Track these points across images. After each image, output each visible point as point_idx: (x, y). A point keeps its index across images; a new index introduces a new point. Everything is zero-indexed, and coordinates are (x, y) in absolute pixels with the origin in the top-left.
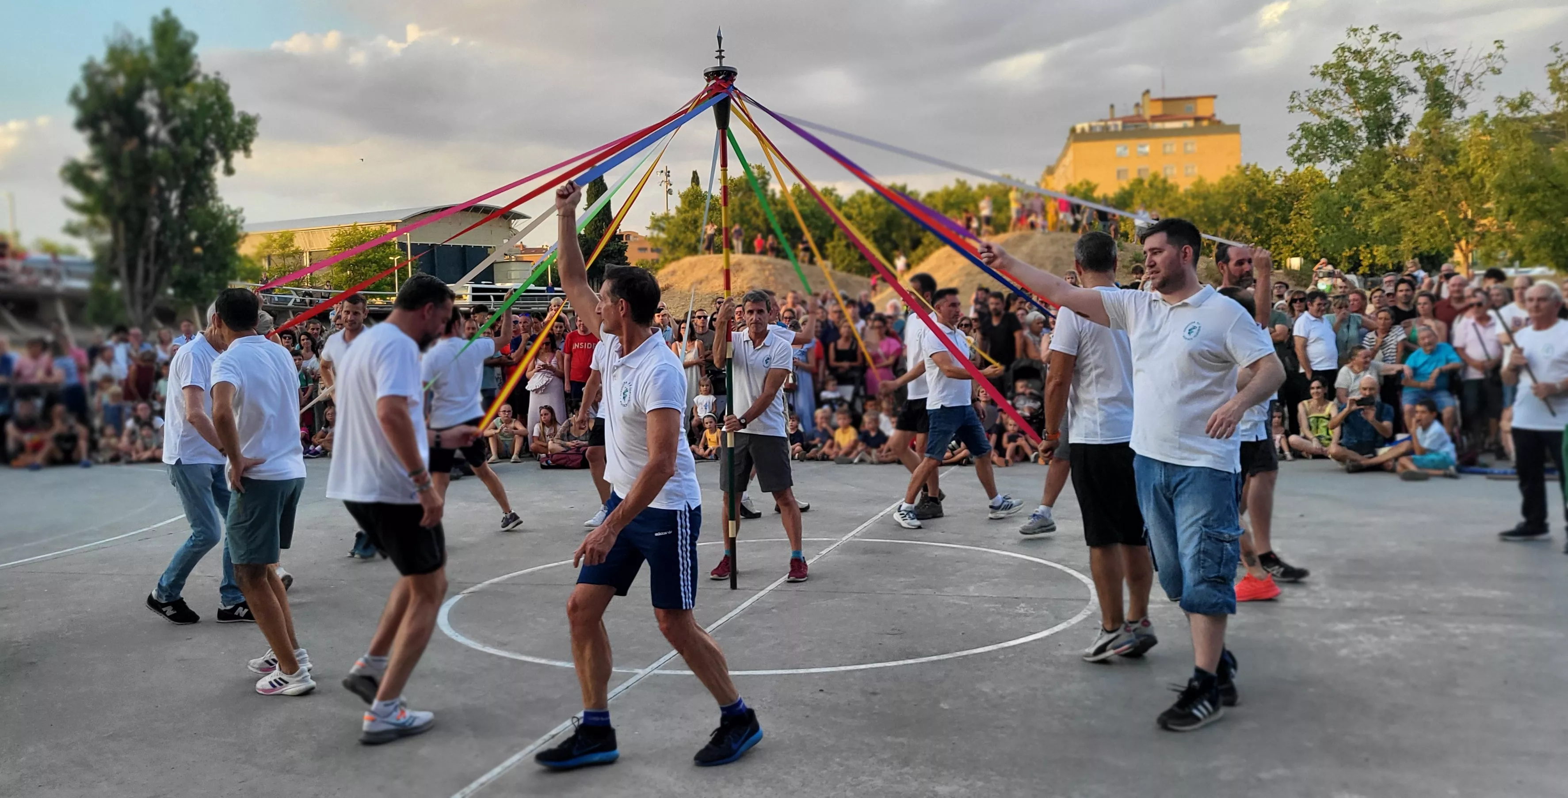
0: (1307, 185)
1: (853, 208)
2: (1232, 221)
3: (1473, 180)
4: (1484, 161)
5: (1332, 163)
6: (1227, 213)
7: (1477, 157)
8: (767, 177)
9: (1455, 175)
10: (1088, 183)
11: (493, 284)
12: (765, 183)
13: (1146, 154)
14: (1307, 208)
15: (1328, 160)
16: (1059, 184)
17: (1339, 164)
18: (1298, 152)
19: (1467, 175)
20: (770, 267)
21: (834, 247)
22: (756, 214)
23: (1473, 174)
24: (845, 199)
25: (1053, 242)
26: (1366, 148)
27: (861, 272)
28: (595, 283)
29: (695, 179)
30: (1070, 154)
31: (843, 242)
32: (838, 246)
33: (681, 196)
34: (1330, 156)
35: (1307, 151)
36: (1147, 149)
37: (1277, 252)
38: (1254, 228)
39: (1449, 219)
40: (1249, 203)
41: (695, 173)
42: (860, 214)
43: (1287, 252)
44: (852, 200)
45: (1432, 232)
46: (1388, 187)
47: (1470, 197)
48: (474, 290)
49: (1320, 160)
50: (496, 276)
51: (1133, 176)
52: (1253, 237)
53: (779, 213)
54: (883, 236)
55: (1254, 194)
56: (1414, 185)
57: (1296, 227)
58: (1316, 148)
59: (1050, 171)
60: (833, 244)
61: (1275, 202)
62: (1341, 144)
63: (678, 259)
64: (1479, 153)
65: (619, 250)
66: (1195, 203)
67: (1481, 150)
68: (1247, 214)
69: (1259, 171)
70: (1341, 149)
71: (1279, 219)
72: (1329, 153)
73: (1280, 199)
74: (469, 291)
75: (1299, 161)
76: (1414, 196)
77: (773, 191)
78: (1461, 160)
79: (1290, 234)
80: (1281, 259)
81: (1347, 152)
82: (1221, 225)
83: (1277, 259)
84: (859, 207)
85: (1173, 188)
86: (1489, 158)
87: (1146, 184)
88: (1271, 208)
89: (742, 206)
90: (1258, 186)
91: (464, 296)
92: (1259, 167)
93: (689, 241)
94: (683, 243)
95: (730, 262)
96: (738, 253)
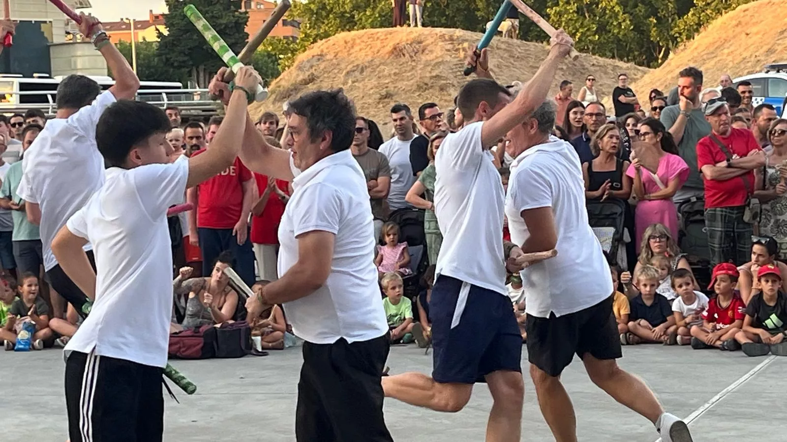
11: (50, 77)
20: (466, 45)
27: (599, 50)
28: (202, 74)
31: (574, 7)
48: (23, 86)
50: (54, 64)
60: (558, 9)
63: (327, 35)
65: (236, 23)
74: (16, 88)
91: (6, 95)
93: (342, 7)
94: (332, 11)
95: (404, 39)
96: (416, 25)
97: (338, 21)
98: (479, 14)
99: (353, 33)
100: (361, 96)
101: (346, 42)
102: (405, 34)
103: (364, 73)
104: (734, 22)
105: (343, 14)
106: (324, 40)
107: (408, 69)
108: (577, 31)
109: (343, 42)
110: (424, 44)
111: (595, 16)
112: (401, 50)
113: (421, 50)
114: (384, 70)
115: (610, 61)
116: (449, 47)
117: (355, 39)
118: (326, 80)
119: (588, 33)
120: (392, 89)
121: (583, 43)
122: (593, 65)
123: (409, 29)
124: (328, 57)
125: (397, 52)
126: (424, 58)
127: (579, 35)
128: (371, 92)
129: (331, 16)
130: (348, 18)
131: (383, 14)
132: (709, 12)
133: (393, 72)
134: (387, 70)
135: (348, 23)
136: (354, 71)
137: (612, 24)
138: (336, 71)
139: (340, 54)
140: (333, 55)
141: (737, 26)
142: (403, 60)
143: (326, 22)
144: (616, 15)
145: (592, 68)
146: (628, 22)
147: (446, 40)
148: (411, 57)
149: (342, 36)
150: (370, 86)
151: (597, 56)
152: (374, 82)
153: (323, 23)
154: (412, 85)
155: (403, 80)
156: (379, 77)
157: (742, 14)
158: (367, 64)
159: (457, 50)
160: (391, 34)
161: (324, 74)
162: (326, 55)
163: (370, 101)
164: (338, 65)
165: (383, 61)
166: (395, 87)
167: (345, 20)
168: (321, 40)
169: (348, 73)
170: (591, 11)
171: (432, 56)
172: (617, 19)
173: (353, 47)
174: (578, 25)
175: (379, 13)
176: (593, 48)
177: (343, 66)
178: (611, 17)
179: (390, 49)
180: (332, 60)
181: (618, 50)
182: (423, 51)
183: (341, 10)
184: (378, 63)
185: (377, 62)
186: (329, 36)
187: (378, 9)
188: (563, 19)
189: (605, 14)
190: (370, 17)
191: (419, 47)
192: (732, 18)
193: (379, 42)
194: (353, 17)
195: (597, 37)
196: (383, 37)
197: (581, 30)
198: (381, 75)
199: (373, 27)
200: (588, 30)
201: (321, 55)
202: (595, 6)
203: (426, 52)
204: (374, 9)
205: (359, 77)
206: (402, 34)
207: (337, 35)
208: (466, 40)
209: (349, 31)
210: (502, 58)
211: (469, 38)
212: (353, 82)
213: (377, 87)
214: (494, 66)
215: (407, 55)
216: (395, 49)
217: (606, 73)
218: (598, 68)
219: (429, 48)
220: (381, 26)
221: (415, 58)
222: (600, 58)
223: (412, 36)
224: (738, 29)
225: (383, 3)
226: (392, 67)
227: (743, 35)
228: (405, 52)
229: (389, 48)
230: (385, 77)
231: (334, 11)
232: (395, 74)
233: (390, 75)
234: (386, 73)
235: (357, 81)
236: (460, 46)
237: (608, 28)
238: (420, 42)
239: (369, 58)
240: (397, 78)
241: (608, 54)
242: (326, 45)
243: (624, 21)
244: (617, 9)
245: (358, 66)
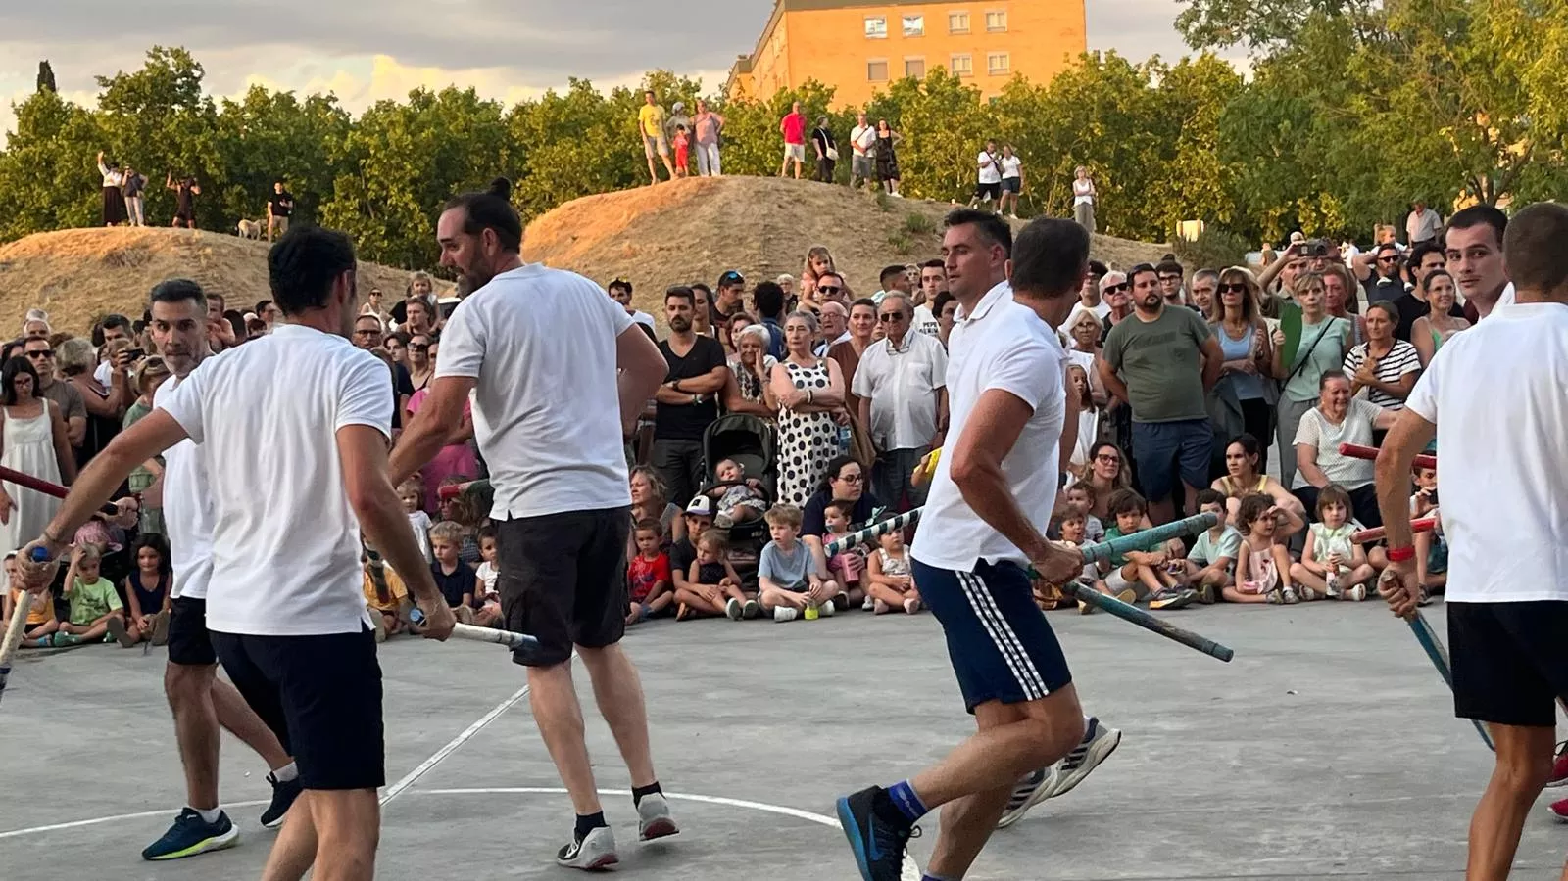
0: (1204, 88)
1: (371, 135)
2: (1078, 155)
3: (1497, 73)
4: (1517, 36)
5: (1254, 43)
6: (1067, 138)
7: (1504, 29)
8: (197, 74)
9: (1466, 64)
10: (816, 87)
12: (193, 86)
13: (918, 33)
14: (1207, 129)
15: (1247, 39)
16: (763, 90)
17: (1266, 47)
18: (1195, 25)
19: (1486, 62)
20: (208, 250)
21: (336, 212)
22: (176, 148)
23: (1495, 63)
24: (356, 117)
25: (760, 196)
26: (1313, 19)
29: (46, 76)
30: (781, 35)
32: (345, 209)
33: (17, 112)
34: (1248, 32)
35: (1210, 22)
36: (919, 24)
37: (1157, 211)
38: (1116, 167)
39: (1459, 144)
40: (1104, 120)
41: (45, 67)
42: (387, 145)
43: (1174, 210)
44: (370, 117)
45: (1431, 167)
46: (1354, 86)
47: (1491, 103)
49: (1233, 39)
51: (897, 75)
52: (1115, 185)
53: (223, 145)
54: (430, 190)
55: (1113, 105)
56: (1397, 83)
57: (1188, 165)
58: (1224, 17)
59: (745, 65)
61: (1149, 118)
62: (1267, 10)
63: (16, 237)
64: (1508, 24)
66: (1011, 122)
67: (1510, 18)
68: (1102, 141)
69: (1120, 63)
70: (1268, 18)
71: (1158, 149)
72: (1247, 27)
73: (1158, 114)
75: (1196, 42)
76: (1399, 102)
77: (208, 99)
78: (1475, 36)
79: (1177, 179)
80: (1164, 223)
81: (1278, 24)
82: (1058, 165)
83: (1158, 223)
84: (383, 133)
85: (971, 96)
86: (1524, 32)
87: (922, 89)
88: (1144, 131)
89: (145, 131)
90: (1120, 92)
92: (1118, 55)
93: (38, 200)
94: (23, 206)
95: (124, 242)
96: (136, 225)
97: (32, 220)
98: (227, 211)
99: (52, 233)
100: (65, 318)
101: (41, 247)
102: (124, 235)
103: (69, 287)
104: (558, 224)
105: (39, 210)
106: (11, 244)
107: (130, 282)
108: (360, 234)
109: (36, 247)
110: (151, 249)
111: (383, 216)
112: (119, 258)
113: (146, 257)
114: (95, 284)
115: (402, 272)
116: (186, 253)
117: (52, 243)
118: (14, 298)
119: (374, 237)
120: (108, 309)
121: (367, 251)
122: (380, 277)
123: (130, 229)
124: (17, 266)
125: (114, 259)
126: (151, 268)
127: (362, 240)
128: (78, 313)
129: (22, 213)
130: (46, 216)
131: (94, 210)
132: (529, 211)
133: (108, 287)
134: (100, 283)
135: (47, 222)
136: (53, 285)
137: (405, 225)
138: (28, 285)
139: (32, 263)
140: (24, 264)
141: (561, 227)
142: (122, 270)
143: (15, 220)
144: (411, 213)
145: (379, 282)
146: (428, 225)
147: (181, 244)
148: (134, 266)
149: (35, 240)
150: (76, 305)
151: (386, 267)
152: (82, 300)
153: (12, 222)
154: (136, 304)
155: (123, 297)
156: (89, 294)
157: (568, 213)
158: (72, 276)
159: (197, 257)
160: (104, 235)
161: (12, 287)
162: (13, 263)
163: (77, 325)
164: (31, 276)
165: (94, 272)
166: (112, 307)
167: (42, 218)
168: (8, 242)
169: (45, 287)
170: (378, 209)
171: (162, 266)
172: (411, 220)
173: (51, 253)
174: (360, 227)
175: (89, 209)
176: (382, 257)
177: (38, 277)
178: (403, 217)
179: (104, 256)
180: (22, 270)
181: (414, 260)
182: (149, 259)
183: (37, 205)
184: (87, 274)
185: (86, 272)
186: (19, 237)
187: (88, 204)
188: (341, 218)
189: (396, 212)
190: (76, 213)
191: (142, 255)
192: (555, 219)
193: (88, 245)
194: (53, 214)
195: (386, 242)
196: (94, 239)
197: (364, 233)
198: (91, 290)
199: (79, 226)
200: (375, 233)
201: (6, 264)
202: (381, 202)
203: (154, 259)
204: (82, 203)
205: (61, 292)
206: (119, 236)
207: (29, 236)
208: (209, 245)
209: (47, 231)
210: (257, 267)
211: (213, 242)
212: (53, 300)
213: (86, 307)
214: (248, 278)
215: (127, 263)
216: (111, 255)
217: (396, 288)
218: (386, 282)
219: (158, 255)
220: (91, 226)
221: (139, 268)
222: (390, 270)
223: (134, 239)
224: (563, 233)
225: (94, 195)
226: (105, 280)
227: (570, 240)
228: (125, 259)
229: (101, 255)
230: (97, 293)
231: (27, 206)
232: (112, 289)
233: (104, 290)
234: (99, 287)
235: (58, 299)
236: (200, 252)
237: (400, 230)
238: (146, 247)
239: (75, 268)
240: (113, 293)
241: (403, 265)
242: (13, 250)
243: (422, 222)
244: (411, 205)
245: (59, 277)
